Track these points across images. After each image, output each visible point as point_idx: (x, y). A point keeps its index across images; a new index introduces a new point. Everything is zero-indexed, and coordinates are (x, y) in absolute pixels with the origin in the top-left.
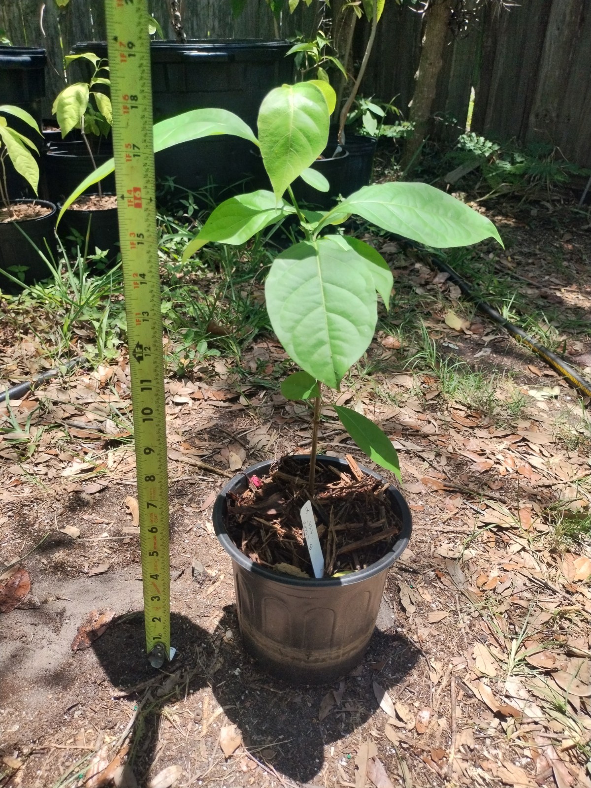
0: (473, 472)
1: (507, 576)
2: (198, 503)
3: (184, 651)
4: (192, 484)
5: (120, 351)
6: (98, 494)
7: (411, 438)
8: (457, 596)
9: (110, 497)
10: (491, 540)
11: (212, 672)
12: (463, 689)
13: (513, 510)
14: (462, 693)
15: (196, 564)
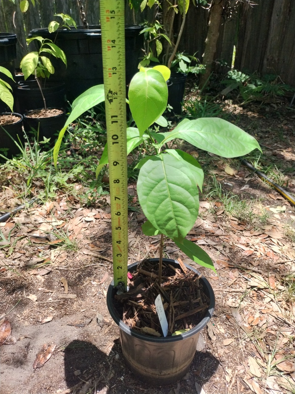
0: (243, 256)
1: (264, 317)
2: (99, 279)
3: (93, 367)
4: (96, 268)
5: (57, 193)
6: (46, 275)
7: (210, 237)
8: (238, 329)
9: (53, 277)
10: (254, 295)
11: (108, 379)
12: (244, 385)
13: (265, 278)
14: (243, 387)
15: (99, 316)
